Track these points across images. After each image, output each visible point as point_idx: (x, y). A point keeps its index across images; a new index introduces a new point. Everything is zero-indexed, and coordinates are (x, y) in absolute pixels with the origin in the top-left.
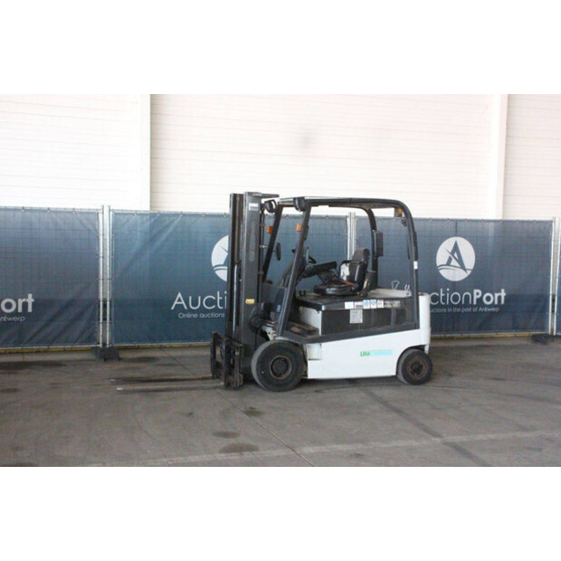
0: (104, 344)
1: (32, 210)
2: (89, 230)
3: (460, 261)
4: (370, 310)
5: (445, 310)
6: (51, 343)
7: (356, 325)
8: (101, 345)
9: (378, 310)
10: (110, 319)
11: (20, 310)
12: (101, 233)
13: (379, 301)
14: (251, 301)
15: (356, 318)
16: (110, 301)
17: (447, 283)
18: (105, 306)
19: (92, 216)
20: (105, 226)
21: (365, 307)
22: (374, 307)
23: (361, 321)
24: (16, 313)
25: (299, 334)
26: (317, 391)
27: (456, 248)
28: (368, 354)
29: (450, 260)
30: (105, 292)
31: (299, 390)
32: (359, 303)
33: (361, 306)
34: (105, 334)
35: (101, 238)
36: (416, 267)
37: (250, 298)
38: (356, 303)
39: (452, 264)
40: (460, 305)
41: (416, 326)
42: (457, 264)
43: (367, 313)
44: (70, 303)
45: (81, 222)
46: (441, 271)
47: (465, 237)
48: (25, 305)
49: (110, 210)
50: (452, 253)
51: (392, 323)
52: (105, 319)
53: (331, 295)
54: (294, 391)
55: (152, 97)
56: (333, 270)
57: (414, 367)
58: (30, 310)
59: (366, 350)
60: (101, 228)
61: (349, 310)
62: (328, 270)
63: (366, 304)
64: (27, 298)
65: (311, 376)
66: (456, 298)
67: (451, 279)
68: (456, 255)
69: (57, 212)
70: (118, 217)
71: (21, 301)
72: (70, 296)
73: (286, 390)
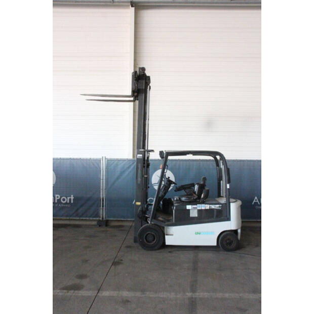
0: (103, 218)
1: (74, 159)
2: (97, 167)
6: (81, 216)
7: (193, 218)
8: (101, 219)
9: (206, 210)
11: (68, 202)
13: (206, 205)
14: (139, 203)
15: (194, 214)
18: (103, 201)
19: (98, 161)
20: (103, 166)
21: (198, 208)
22: (203, 208)
23: (197, 216)
24: (66, 203)
25: (162, 221)
26: (170, 252)
28: (200, 234)
30: (103, 194)
31: (160, 251)
32: (195, 206)
33: (196, 208)
34: (103, 213)
36: (228, 187)
38: (193, 206)
41: (228, 219)
43: (200, 211)
44: (89, 199)
48: (70, 200)
49: (105, 159)
51: (215, 217)
52: (103, 206)
53: (183, 201)
54: (157, 251)
56: (193, 188)
57: (228, 241)
58: (72, 202)
61: (189, 210)
62: (189, 188)
63: (199, 207)
64: (71, 197)
65: (167, 243)
69: (83, 160)
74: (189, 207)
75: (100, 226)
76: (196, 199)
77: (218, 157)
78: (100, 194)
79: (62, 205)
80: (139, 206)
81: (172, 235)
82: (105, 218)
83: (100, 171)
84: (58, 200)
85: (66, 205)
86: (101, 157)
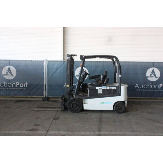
0: (45, 96)
1: (27, 61)
2: (41, 66)
3: (155, 75)
4: (104, 90)
5: (149, 90)
6: (32, 95)
8: (44, 97)
10: (47, 90)
11: (24, 87)
12: (45, 66)
13: (107, 87)
14: (68, 86)
15: (100, 92)
16: (47, 85)
17: (150, 82)
18: (46, 86)
19: (42, 62)
20: (46, 65)
21: (103, 89)
22: (105, 89)
23: (102, 93)
24: (23, 87)
25: (82, 96)
26: (86, 113)
27: (153, 71)
28: (103, 103)
29: (151, 75)
30: (45, 82)
32: (101, 87)
33: (101, 88)
34: (46, 93)
35: (45, 68)
37: (68, 85)
38: (100, 87)
39: (152, 76)
40: (155, 89)
42: (154, 76)
43: (103, 90)
45: (39, 63)
46: (148, 78)
47: (156, 68)
48: (26, 85)
50: (152, 72)
52: (46, 89)
53: (94, 85)
55: (64, 28)
56: (99, 77)
57: (119, 108)
58: (27, 87)
59: (103, 102)
60: (45, 65)
61: (97, 90)
62: (97, 77)
63: (103, 88)
64: (26, 83)
66: (153, 87)
67: (151, 80)
68: (153, 73)
69: (33, 61)
70: (49, 62)
71: (24, 84)
72: (36, 83)
73: (76, 113)
74: (97, 88)
75: (44, 101)
76: (101, 83)
77: (114, 59)
78: (44, 82)
79: (21, 89)
80: (68, 87)
81: (88, 104)
82: (47, 96)
83: (44, 68)
84: (18, 85)
85: (23, 89)
86: (44, 60)
